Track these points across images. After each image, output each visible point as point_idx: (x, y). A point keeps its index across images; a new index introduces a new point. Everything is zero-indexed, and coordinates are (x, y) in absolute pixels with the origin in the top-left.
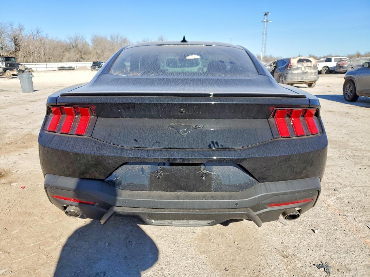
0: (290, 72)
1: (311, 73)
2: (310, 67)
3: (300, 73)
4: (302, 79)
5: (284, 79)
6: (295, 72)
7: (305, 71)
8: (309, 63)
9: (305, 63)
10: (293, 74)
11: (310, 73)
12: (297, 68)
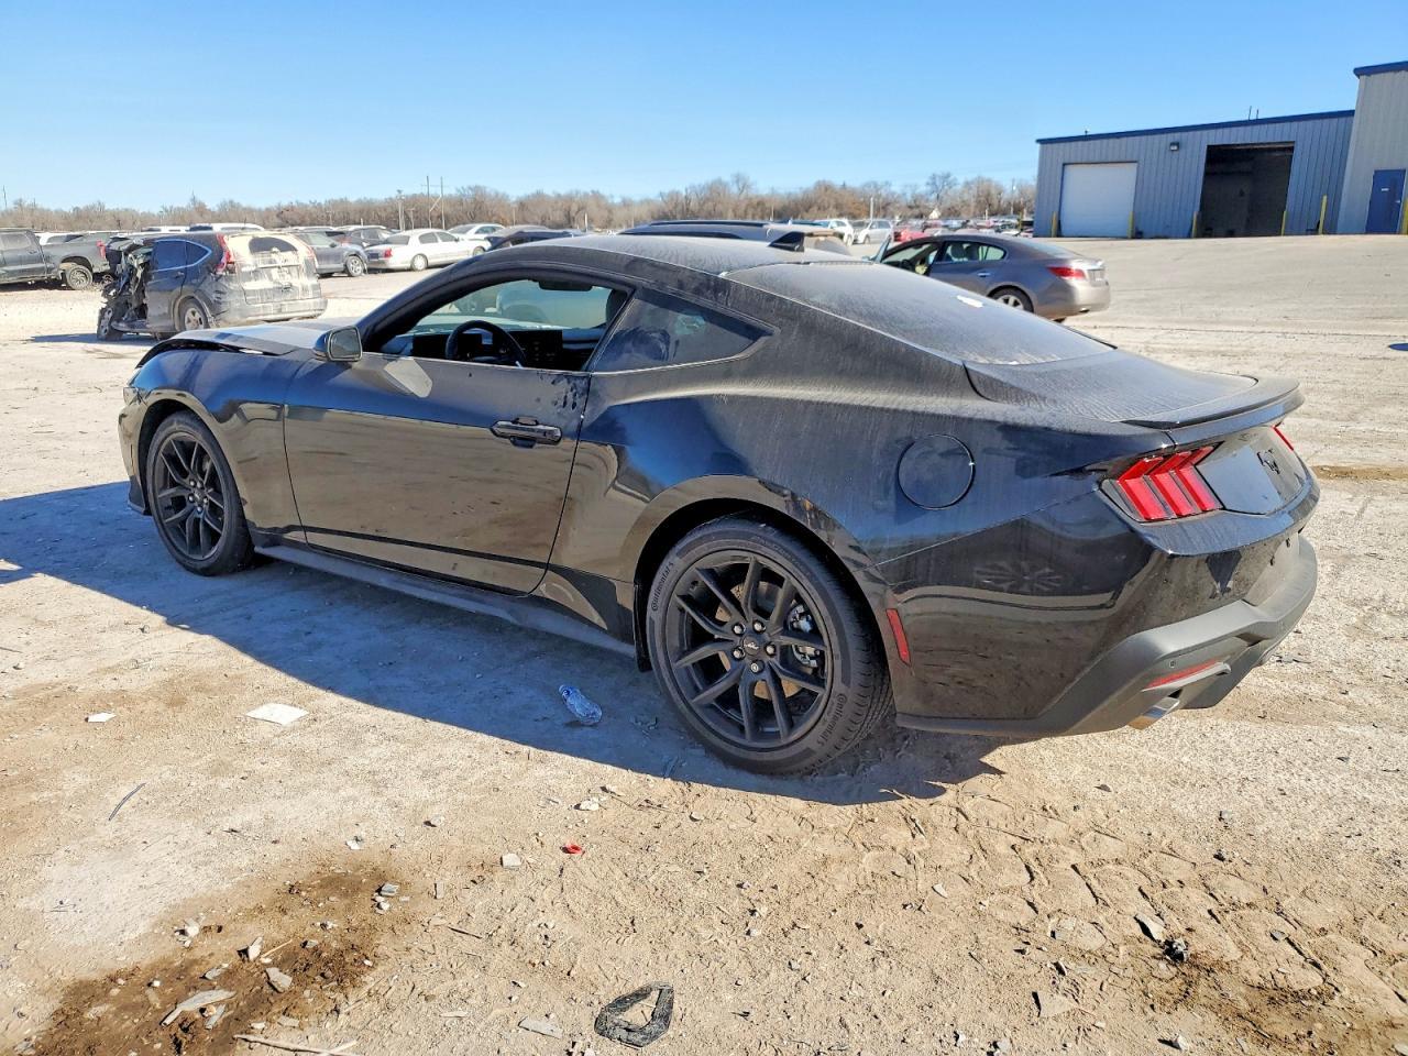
0: (233, 286)
1: (305, 290)
2: (295, 269)
3: (270, 290)
4: (280, 311)
5: (209, 315)
6: (249, 286)
7: (285, 283)
8: (288, 255)
9: (275, 252)
10: (245, 293)
11: (300, 290)
12: (256, 273)
